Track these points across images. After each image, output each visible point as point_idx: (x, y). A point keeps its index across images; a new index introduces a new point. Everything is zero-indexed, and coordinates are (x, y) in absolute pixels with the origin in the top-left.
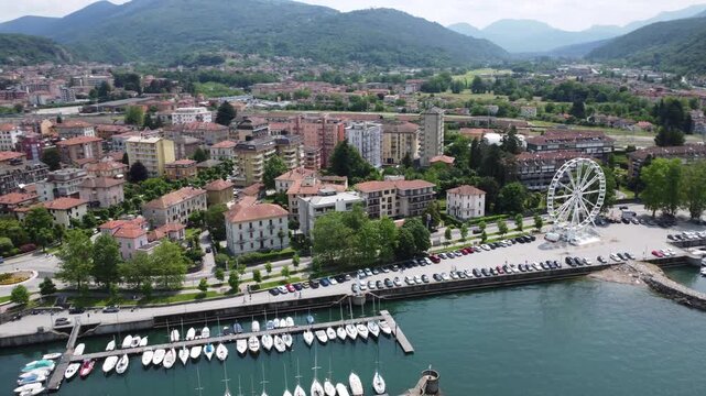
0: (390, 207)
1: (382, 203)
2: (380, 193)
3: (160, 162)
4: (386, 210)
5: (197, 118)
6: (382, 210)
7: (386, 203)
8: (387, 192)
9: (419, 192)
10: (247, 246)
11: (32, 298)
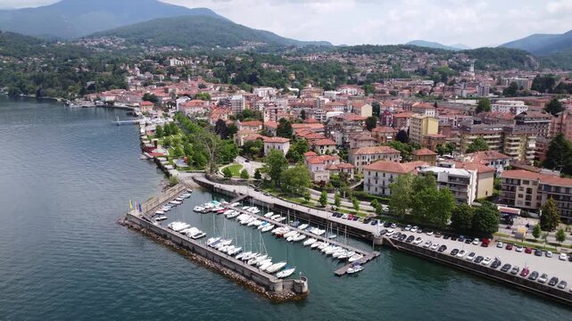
0: (528, 198)
1: (518, 192)
2: (519, 181)
3: (423, 134)
4: (524, 199)
5: (511, 110)
6: (517, 199)
7: (524, 193)
8: (526, 182)
9: (563, 191)
10: (373, 189)
11: (250, 179)
